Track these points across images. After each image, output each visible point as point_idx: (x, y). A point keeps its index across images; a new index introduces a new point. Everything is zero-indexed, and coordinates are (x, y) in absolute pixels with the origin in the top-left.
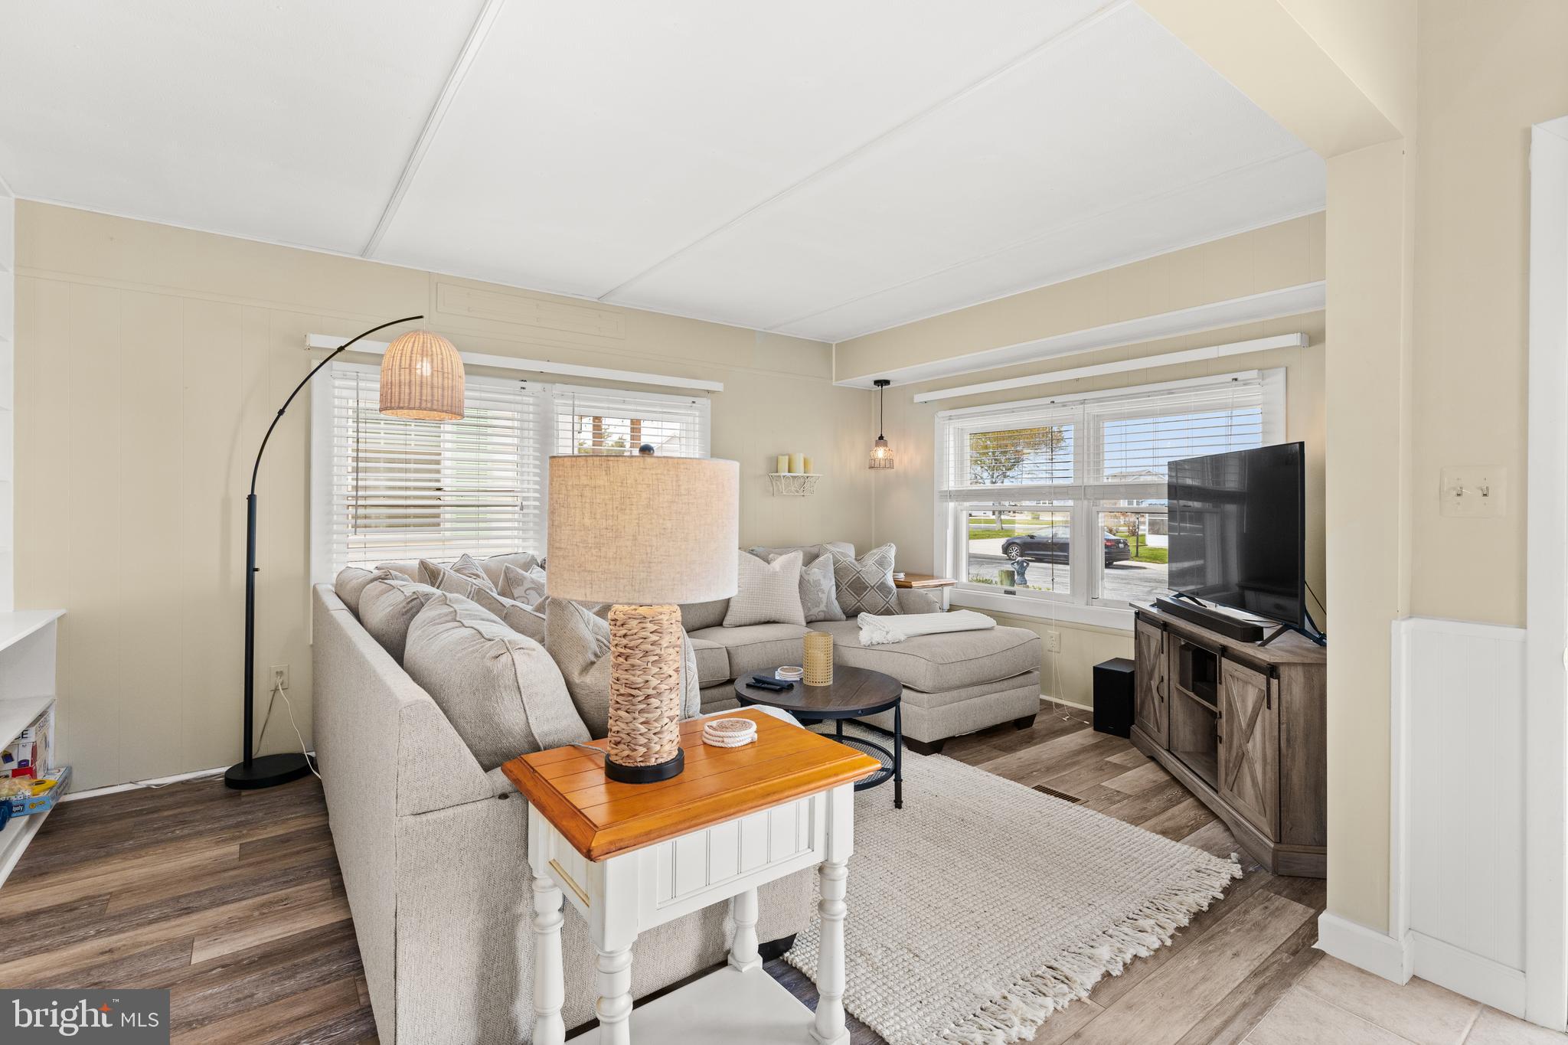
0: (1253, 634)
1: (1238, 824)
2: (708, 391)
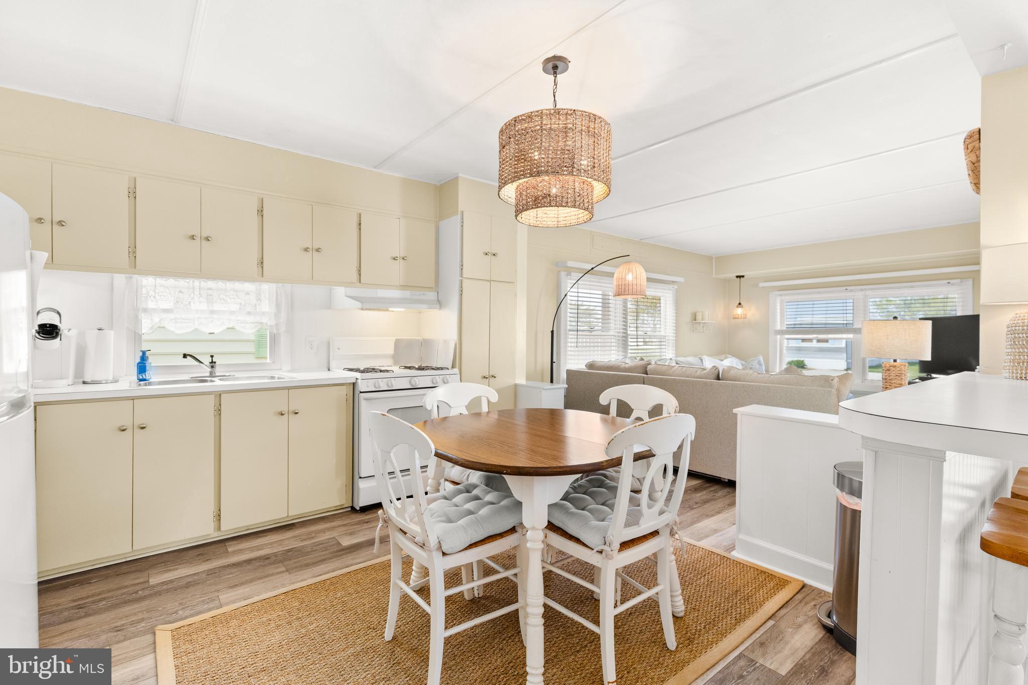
2: (673, 281)
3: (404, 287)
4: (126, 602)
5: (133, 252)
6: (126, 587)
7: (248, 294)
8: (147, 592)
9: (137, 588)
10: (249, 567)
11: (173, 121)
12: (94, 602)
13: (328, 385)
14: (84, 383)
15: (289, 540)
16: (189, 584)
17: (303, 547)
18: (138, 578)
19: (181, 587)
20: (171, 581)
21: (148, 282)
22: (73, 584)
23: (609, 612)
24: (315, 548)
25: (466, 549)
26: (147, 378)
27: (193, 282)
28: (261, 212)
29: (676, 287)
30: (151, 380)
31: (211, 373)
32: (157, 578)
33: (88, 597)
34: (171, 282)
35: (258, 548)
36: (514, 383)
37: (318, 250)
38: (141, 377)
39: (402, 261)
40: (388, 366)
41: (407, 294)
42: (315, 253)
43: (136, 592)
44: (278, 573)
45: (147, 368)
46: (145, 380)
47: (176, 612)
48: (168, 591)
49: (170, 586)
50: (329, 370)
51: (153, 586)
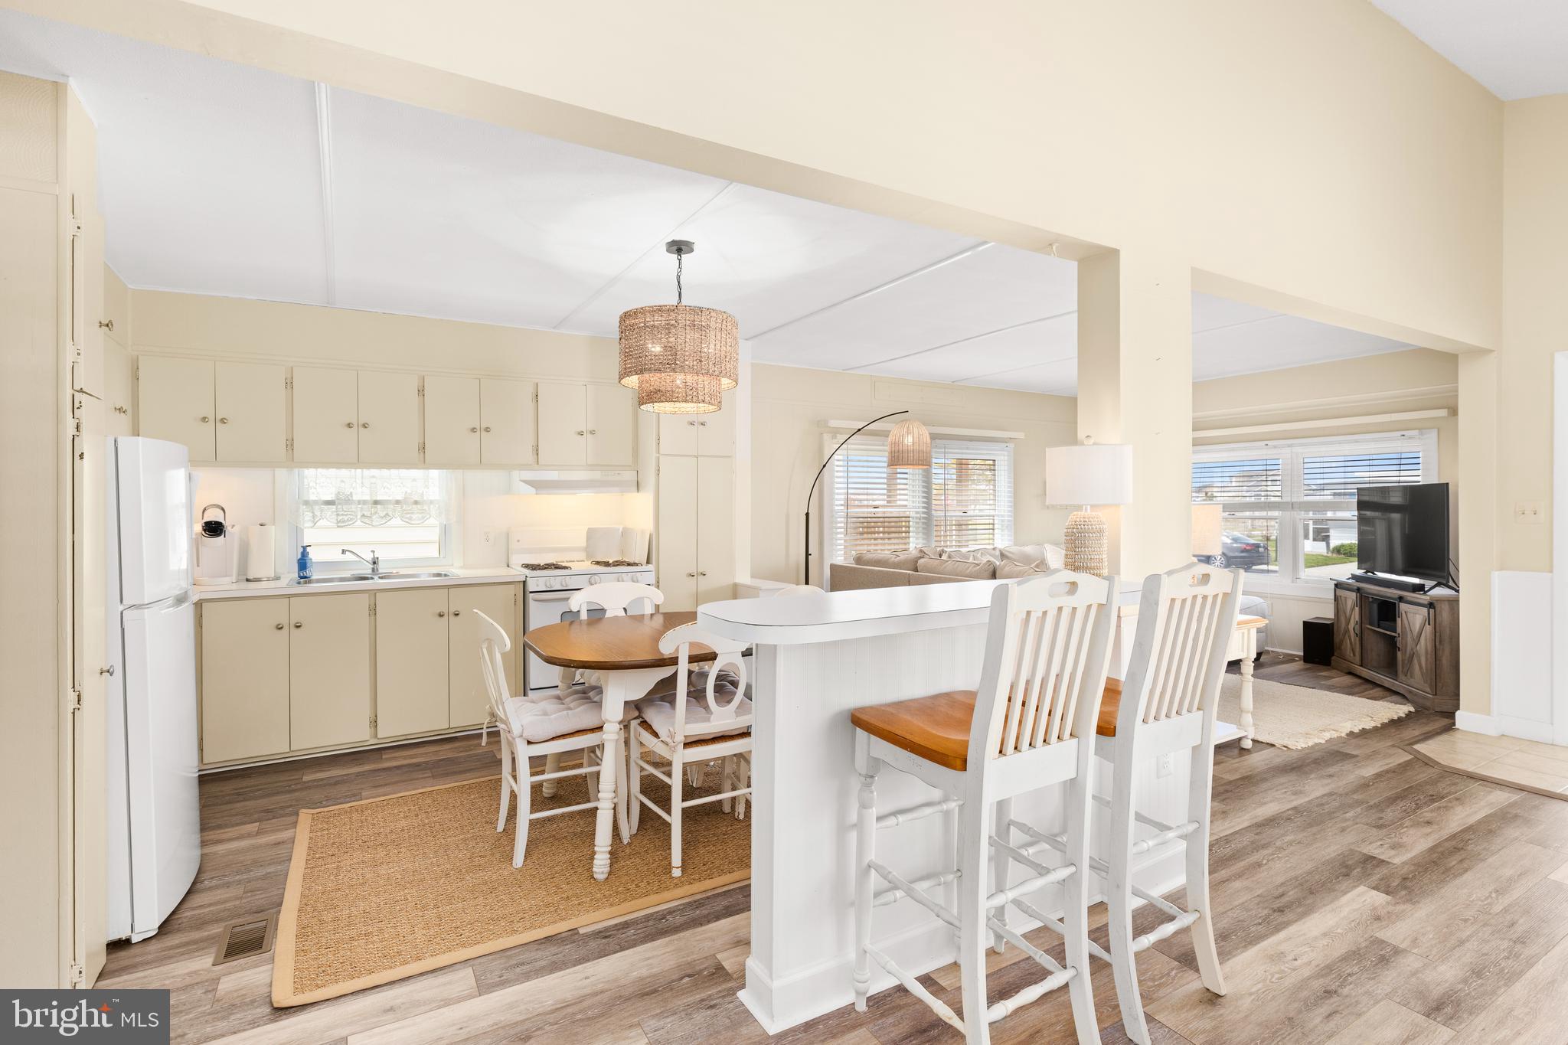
0: (1420, 588)
1: (1410, 692)
2: (1008, 438)
3: (592, 467)
4: (278, 793)
5: (290, 444)
6: (280, 782)
7: (414, 480)
8: (299, 786)
9: (290, 783)
10: (398, 772)
11: (328, 303)
12: (251, 791)
13: (494, 584)
14: (248, 580)
15: (445, 752)
16: (336, 782)
17: (456, 758)
18: (293, 776)
19: (330, 785)
20: (322, 779)
21: (310, 472)
22: (236, 777)
23: (677, 804)
24: (468, 759)
25: (553, 739)
26: (308, 575)
27: (355, 472)
28: (421, 391)
29: (1011, 446)
30: (313, 577)
31: (373, 570)
32: (309, 777)
33: (247, 787)
34: (333, 471)
35: (411, 757)
36: (732, 582)
37: (487, 430)
38: (302, 575)
39: (589, 435)
40: (567, 562)
41: (597, 475)
42: (484, 433)
43: (290, 786)
44: (422, 778)
45: (308, 565)
46: (306, 577)
47: (321, 802)
48: (317, 786)
49: (320, 783)
50: (508, 566)
51: (305, 782)
